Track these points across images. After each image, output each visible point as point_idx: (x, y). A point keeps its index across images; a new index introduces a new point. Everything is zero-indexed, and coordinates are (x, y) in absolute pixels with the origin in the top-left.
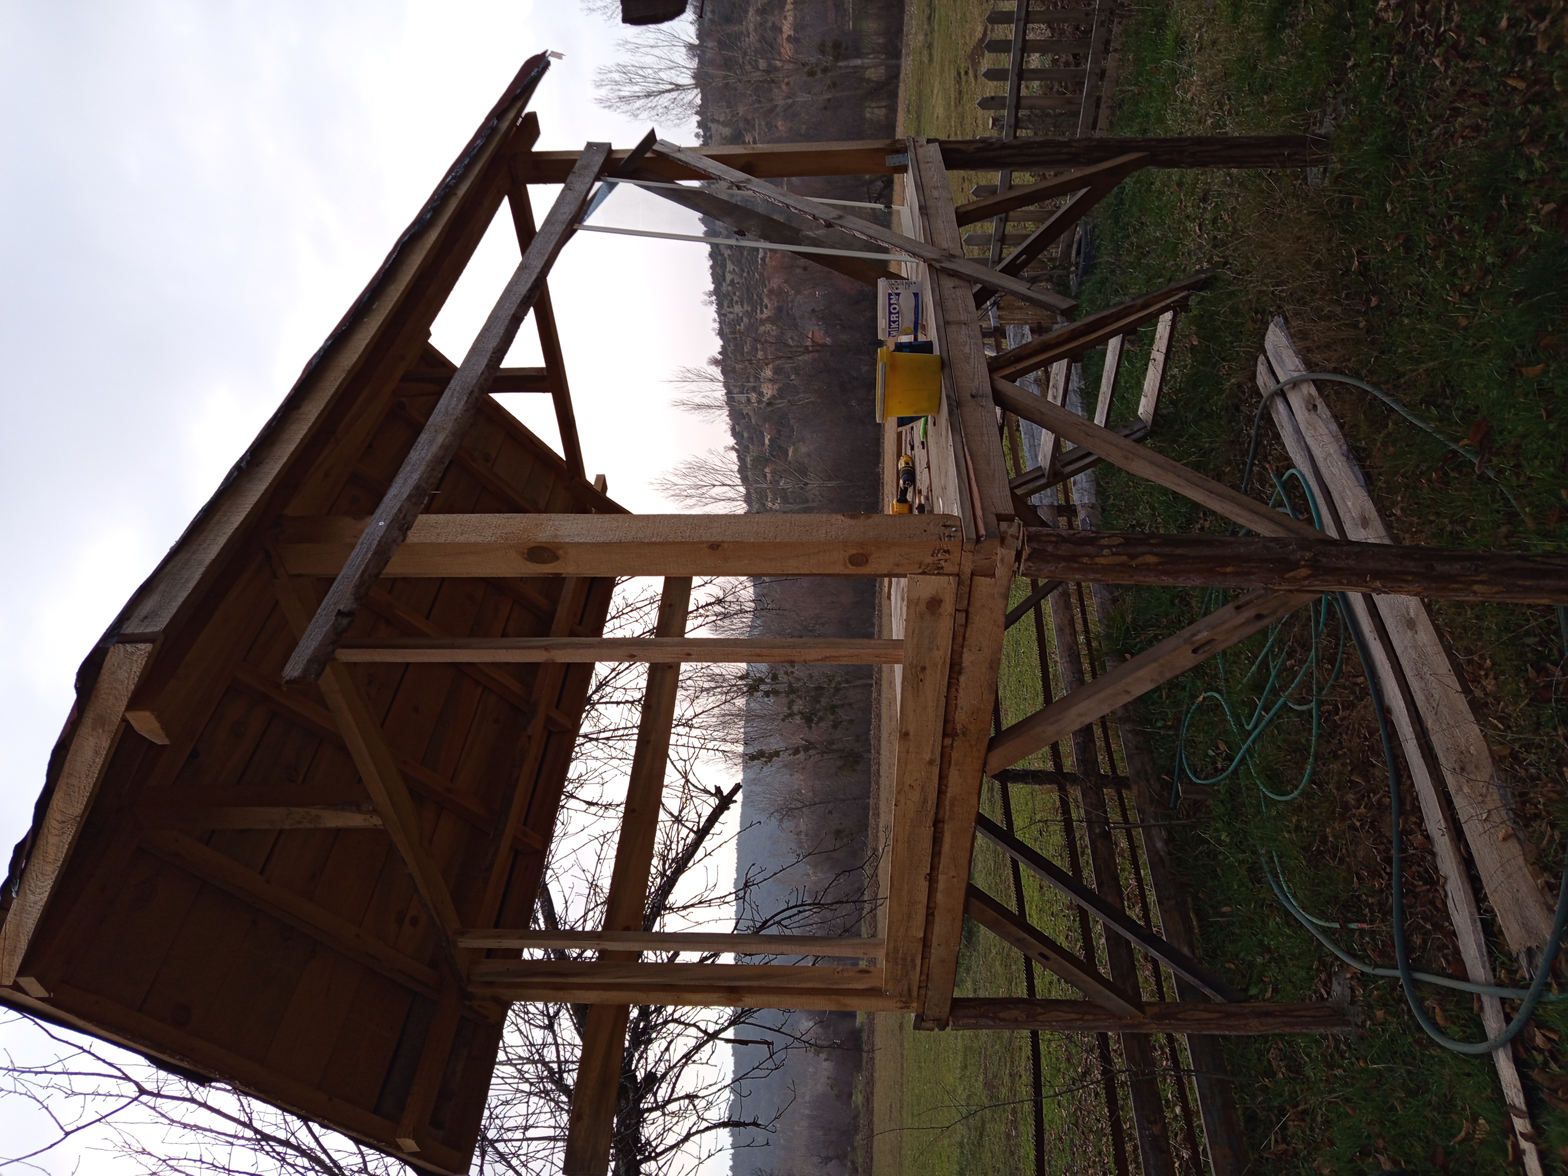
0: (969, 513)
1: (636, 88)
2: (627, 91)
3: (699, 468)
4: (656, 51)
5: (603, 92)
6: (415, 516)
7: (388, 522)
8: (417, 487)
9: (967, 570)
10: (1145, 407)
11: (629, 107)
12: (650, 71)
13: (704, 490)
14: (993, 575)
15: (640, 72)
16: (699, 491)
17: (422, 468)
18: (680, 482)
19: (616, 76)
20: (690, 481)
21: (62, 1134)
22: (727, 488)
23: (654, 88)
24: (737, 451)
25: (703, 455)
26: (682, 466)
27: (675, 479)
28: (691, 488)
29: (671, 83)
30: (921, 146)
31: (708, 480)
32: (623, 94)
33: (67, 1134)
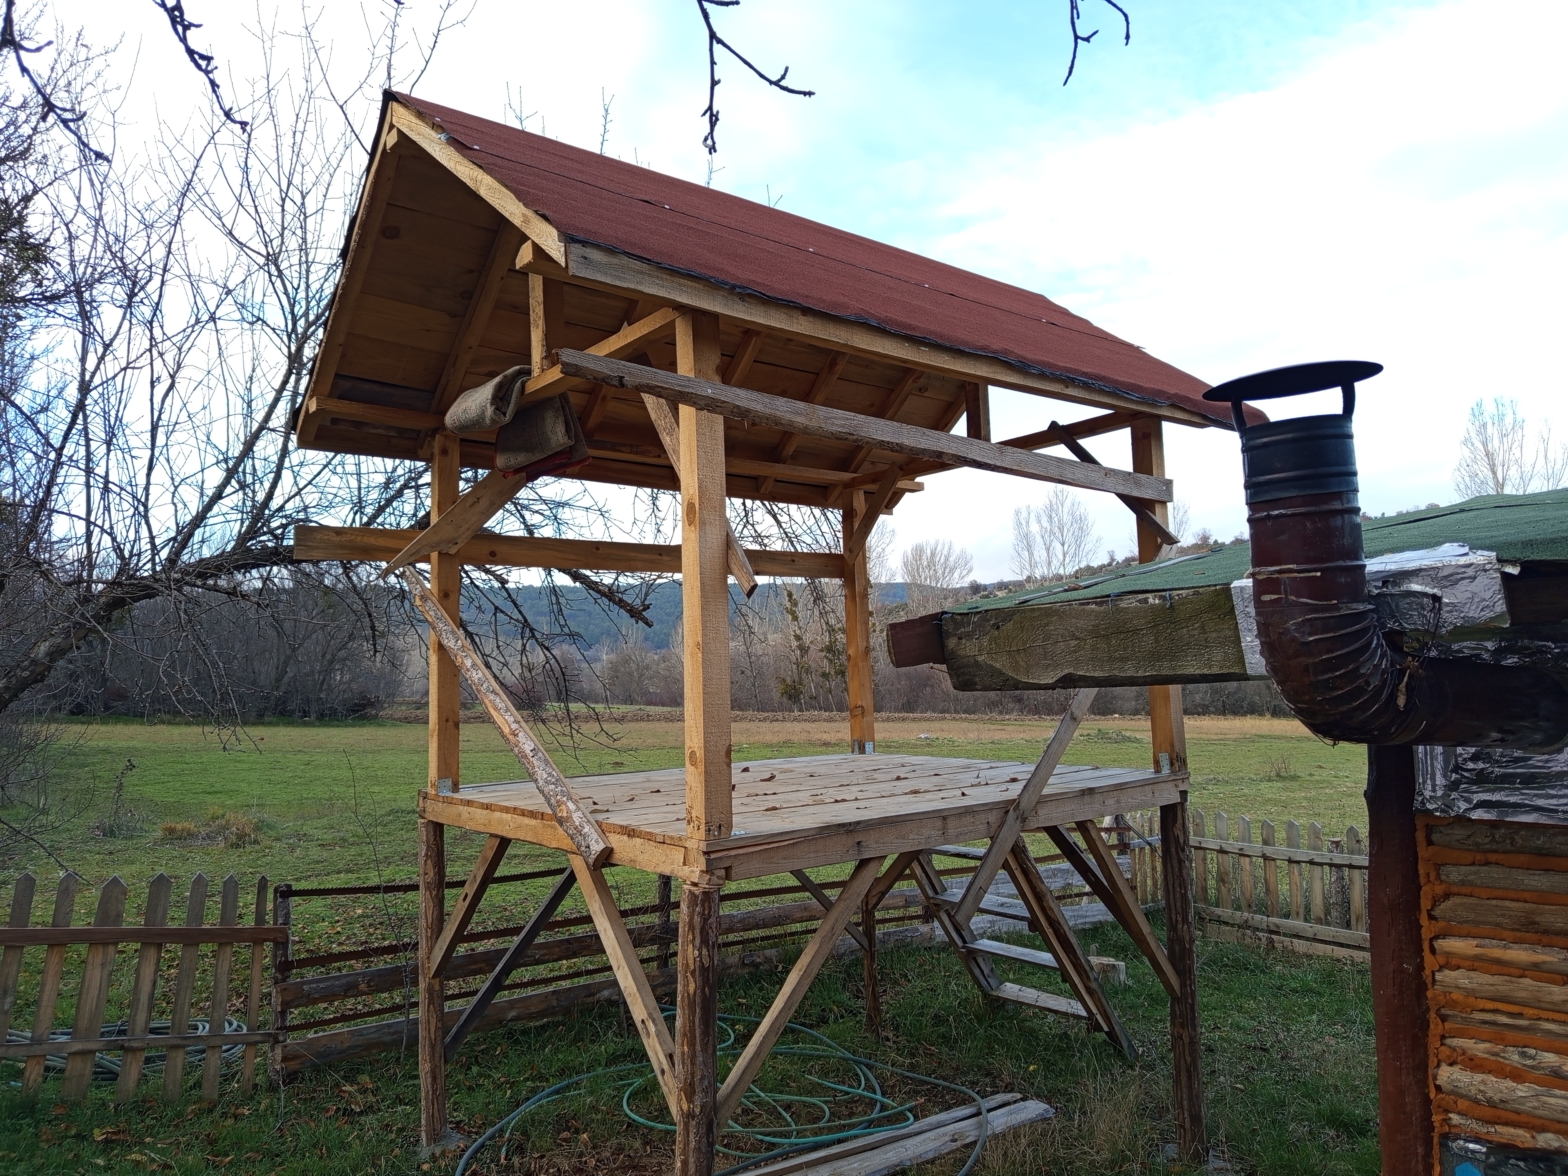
0: (732, 845)
1: (1496, 443)
2: (1492, 431)
3: (1081, 529)
4: (1541, 461)
5: (1490, 409)
6: (721, 414)
7: (712, 396)
8: (748, 411)
9: (688, 844)
10: (1011, 990)
11: (1473, 435)
12: (1518, 455)
13: (1058, 535)
14: (684, 864)
15: (1516, 444)
16: (1056, 530)
17: (768, 411)
18: (1066, 510)
19: (1509, 420)
20: (1066, 518)
21: (341, 103)
22: (1061, 558)
23: (1498, 461)
24: (1110, 565)
25: (1095, 532)
26: (1082, 511)
27: (1068, 503)
28: (1059, 521)
29: (1504, 479)
30: (1176, 786)
31: (1069, 538)
32: (1489, 425)
33: (341, 107)
